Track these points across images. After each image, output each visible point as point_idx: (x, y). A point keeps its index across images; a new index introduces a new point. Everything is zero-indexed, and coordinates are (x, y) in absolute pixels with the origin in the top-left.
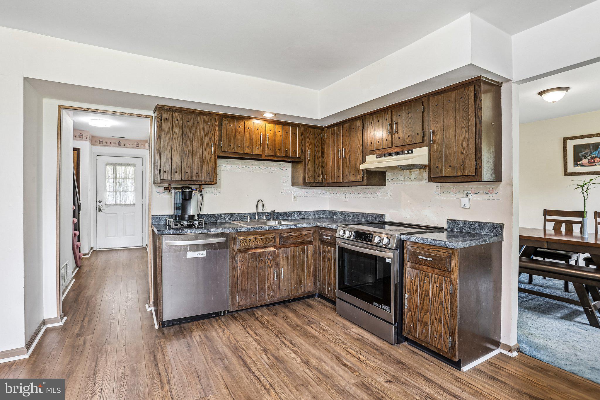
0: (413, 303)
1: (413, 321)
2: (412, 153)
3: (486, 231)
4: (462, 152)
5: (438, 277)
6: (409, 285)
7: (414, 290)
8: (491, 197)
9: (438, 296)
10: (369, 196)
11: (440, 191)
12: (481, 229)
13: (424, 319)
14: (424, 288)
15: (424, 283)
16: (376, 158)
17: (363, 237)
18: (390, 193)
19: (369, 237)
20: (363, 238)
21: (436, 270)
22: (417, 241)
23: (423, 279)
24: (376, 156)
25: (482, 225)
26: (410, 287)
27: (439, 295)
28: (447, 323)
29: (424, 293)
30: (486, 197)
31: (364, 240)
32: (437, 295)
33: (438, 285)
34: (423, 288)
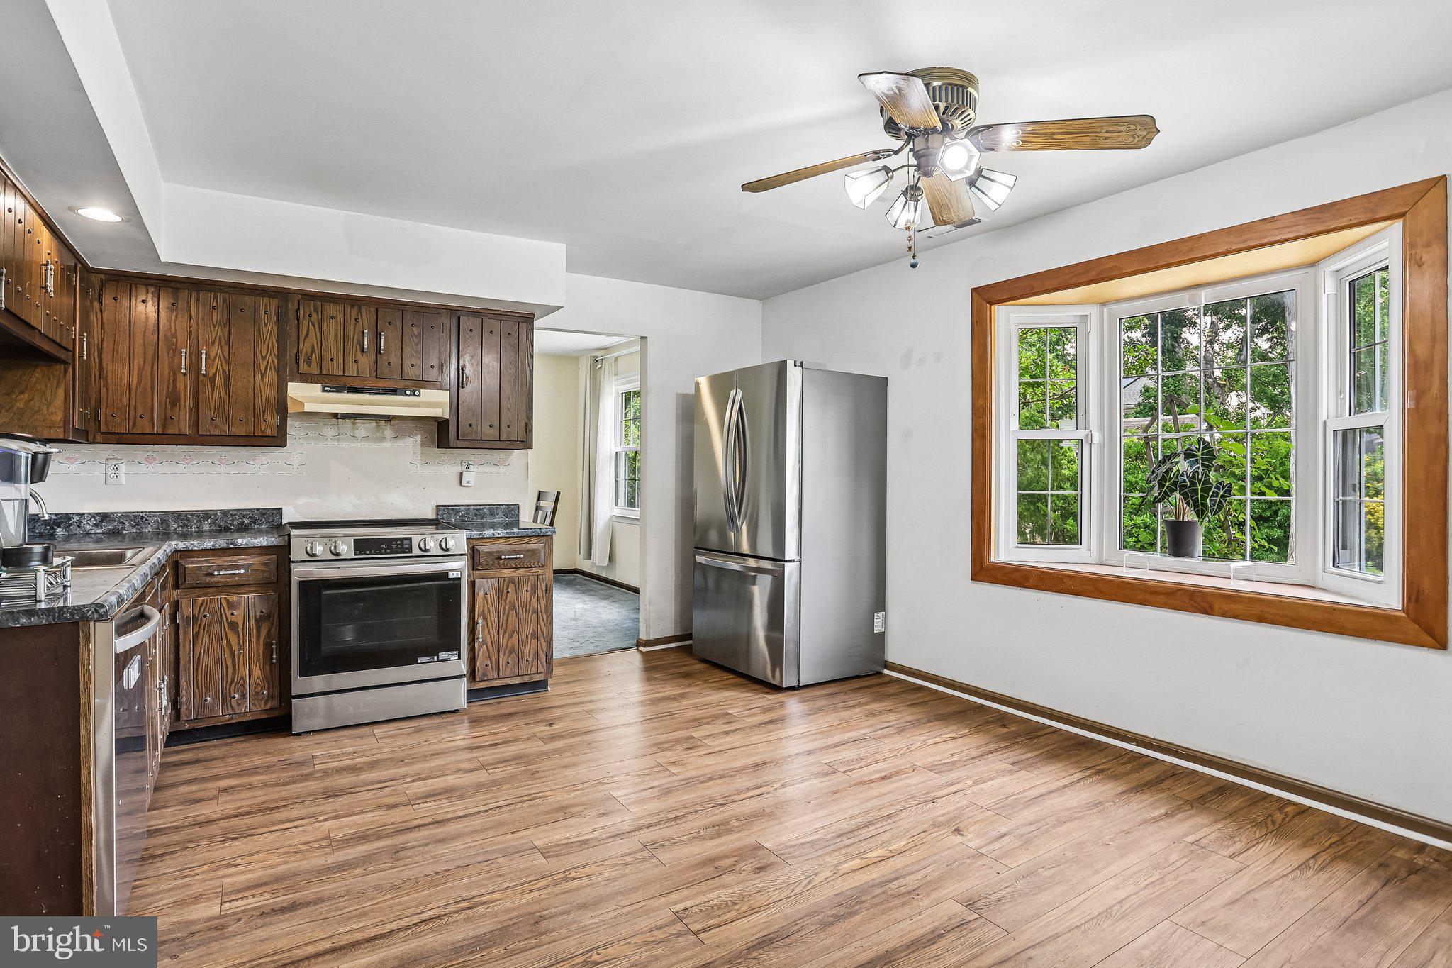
0: (489, 631)
1: (489, 657)
2: (419, 395)
3: (499, 517)
4: (508, 409)
5: (529, 578)
6: (481, 605)
7: (491, 610)
8: (501, 469)
9: (530, 604)
10: (223, 469)
11: (419, 461)
12: (492, 514)
13: (509, 645)
14: (508, 600)
15: (508, 592)
16: (324, 390)
17: (385, 546)
18: (295, 462)
19: (402, 544)
20: (385, 549)
21: (522, 570)
22: (497, 535)
23: (505, 587)
24: (324, 387)
25: (493, 509)
26: (484, 607)
27: (530, 602)
28: (543, 634)
29: (507, 608)
30: (494, 469)
31: (388, 551)
32: (528, 603)
33: (529, 589)
34: (505, 601)
